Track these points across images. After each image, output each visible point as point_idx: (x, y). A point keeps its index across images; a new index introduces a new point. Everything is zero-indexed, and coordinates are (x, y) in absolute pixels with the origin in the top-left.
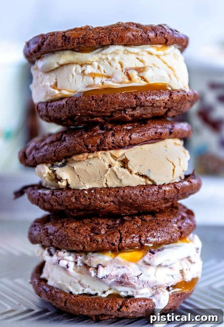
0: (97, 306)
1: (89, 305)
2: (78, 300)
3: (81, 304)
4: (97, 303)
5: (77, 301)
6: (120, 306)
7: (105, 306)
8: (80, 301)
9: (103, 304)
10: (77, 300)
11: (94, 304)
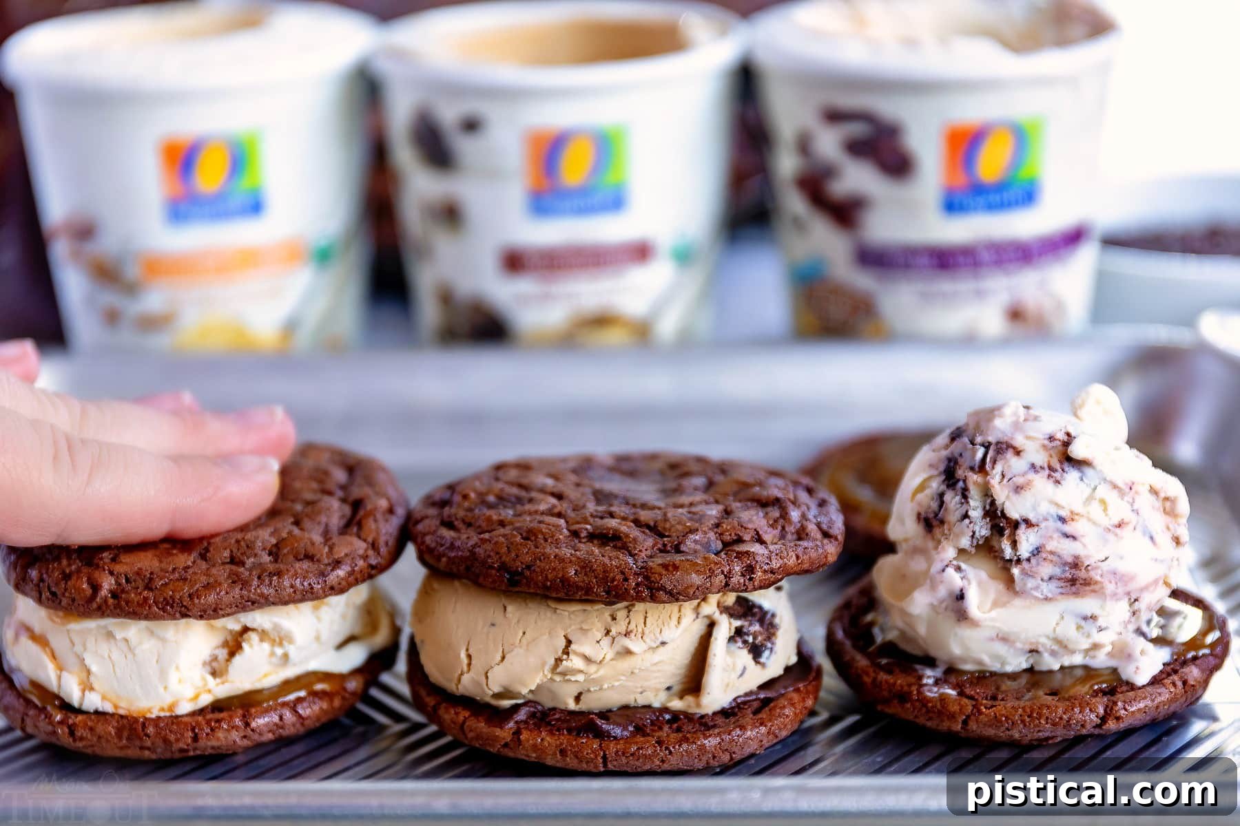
0: (1047, 723)
1: (1028, 724)
2: (998, 715)
3: (1008, 723)
4: (1047, 718)
5: (996, 717)
6: (1100, 719)
7: (1065, 722)
8: (1003, 715)
9: (1061, 718)
10: (995, 714)
11: (1039, 720)
